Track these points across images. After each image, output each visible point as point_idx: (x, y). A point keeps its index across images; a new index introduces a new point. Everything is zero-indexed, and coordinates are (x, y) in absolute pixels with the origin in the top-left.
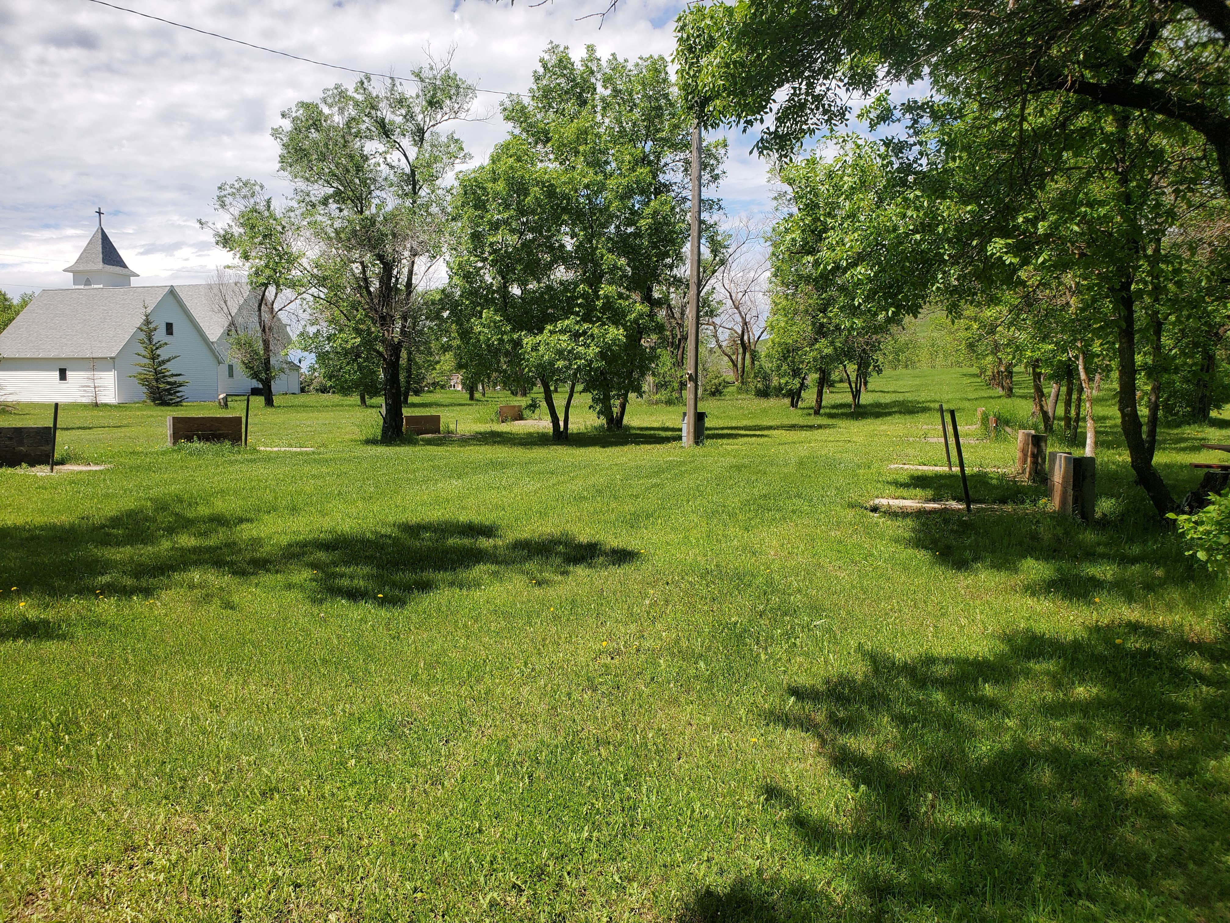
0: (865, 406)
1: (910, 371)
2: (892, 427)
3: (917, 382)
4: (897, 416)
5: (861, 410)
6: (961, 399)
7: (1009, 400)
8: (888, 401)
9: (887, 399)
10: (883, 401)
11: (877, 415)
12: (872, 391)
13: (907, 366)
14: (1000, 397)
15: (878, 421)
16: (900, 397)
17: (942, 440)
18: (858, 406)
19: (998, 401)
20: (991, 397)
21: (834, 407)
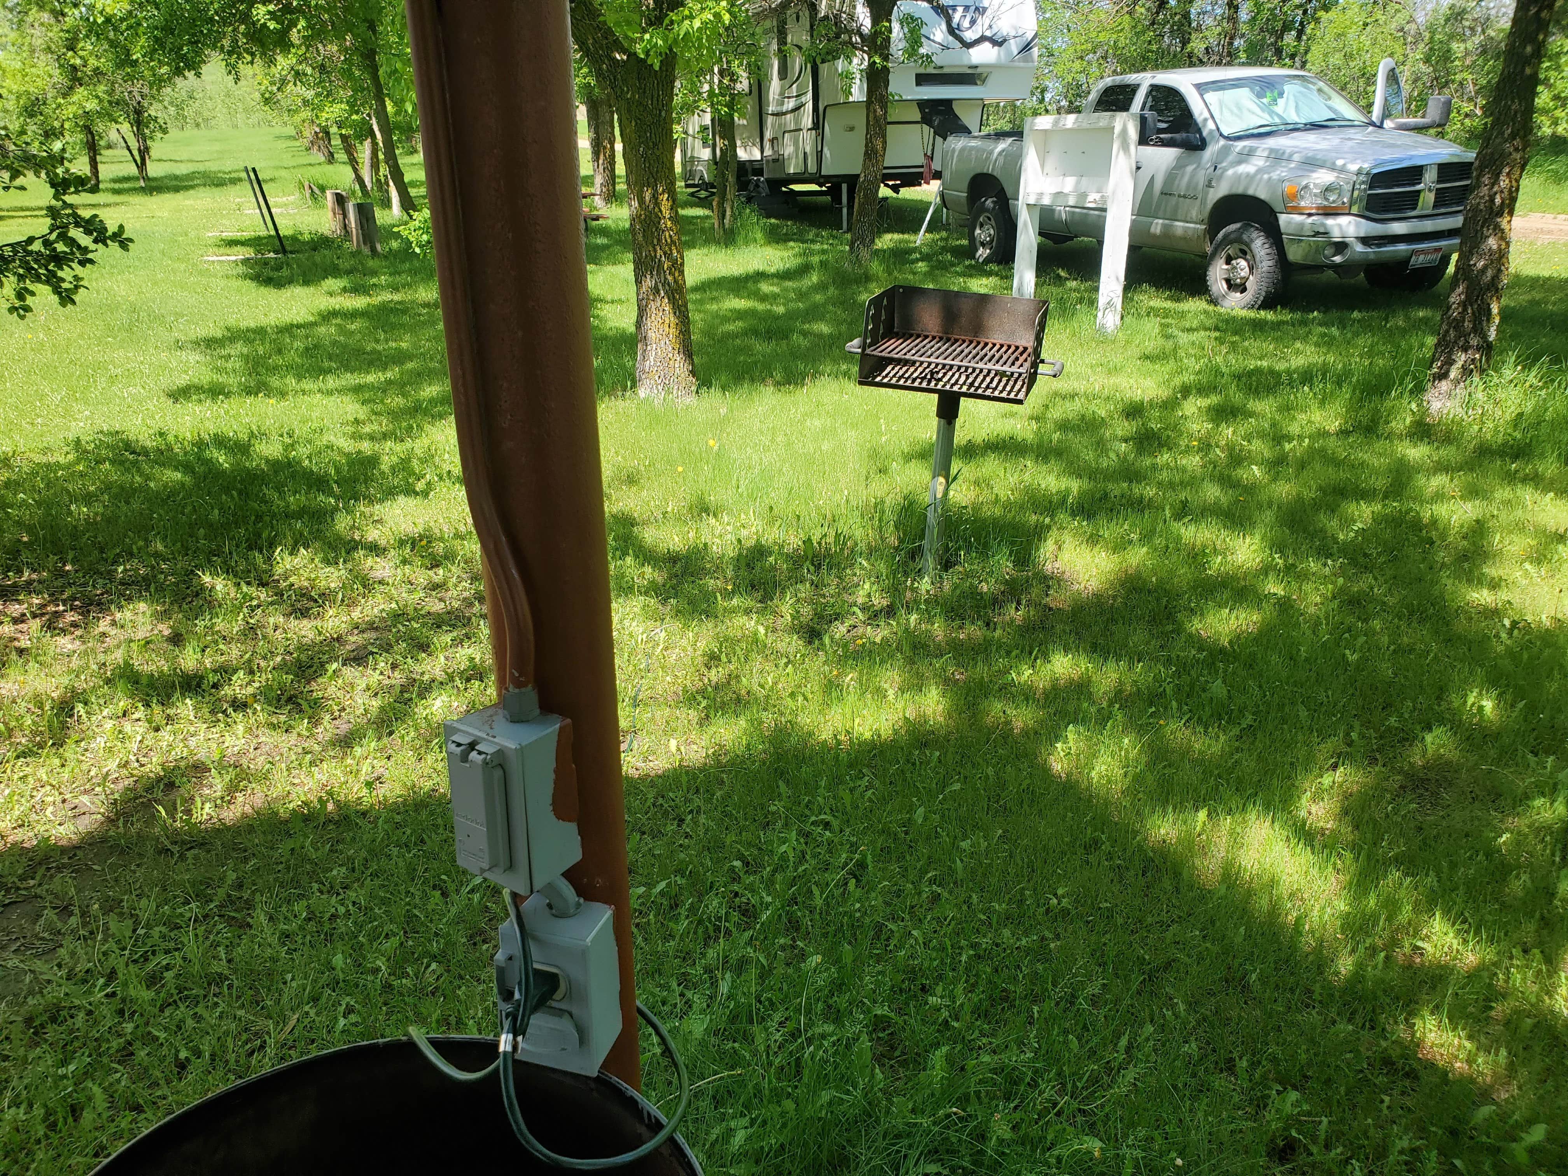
0: (155, 179)
1: (203, 132)
2: (199, 202)
3: (218, 147)
4: (201, 189)
5: (154, 184)
6: (277, 168)
7: (330, 167)
8: (185, 172)
9: (182, 170)
10: (178, 173)
11: (177, 189)
12: (159, 160)
13: (198, 125)
14: (320, 164)
15: (180, 196)
16: (201, 167)
17: (258, 211)
18: (147, 179)
19: (318, 168)
20: (310, 165)
21: (115, 181)
